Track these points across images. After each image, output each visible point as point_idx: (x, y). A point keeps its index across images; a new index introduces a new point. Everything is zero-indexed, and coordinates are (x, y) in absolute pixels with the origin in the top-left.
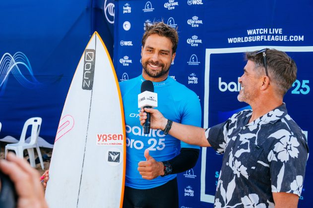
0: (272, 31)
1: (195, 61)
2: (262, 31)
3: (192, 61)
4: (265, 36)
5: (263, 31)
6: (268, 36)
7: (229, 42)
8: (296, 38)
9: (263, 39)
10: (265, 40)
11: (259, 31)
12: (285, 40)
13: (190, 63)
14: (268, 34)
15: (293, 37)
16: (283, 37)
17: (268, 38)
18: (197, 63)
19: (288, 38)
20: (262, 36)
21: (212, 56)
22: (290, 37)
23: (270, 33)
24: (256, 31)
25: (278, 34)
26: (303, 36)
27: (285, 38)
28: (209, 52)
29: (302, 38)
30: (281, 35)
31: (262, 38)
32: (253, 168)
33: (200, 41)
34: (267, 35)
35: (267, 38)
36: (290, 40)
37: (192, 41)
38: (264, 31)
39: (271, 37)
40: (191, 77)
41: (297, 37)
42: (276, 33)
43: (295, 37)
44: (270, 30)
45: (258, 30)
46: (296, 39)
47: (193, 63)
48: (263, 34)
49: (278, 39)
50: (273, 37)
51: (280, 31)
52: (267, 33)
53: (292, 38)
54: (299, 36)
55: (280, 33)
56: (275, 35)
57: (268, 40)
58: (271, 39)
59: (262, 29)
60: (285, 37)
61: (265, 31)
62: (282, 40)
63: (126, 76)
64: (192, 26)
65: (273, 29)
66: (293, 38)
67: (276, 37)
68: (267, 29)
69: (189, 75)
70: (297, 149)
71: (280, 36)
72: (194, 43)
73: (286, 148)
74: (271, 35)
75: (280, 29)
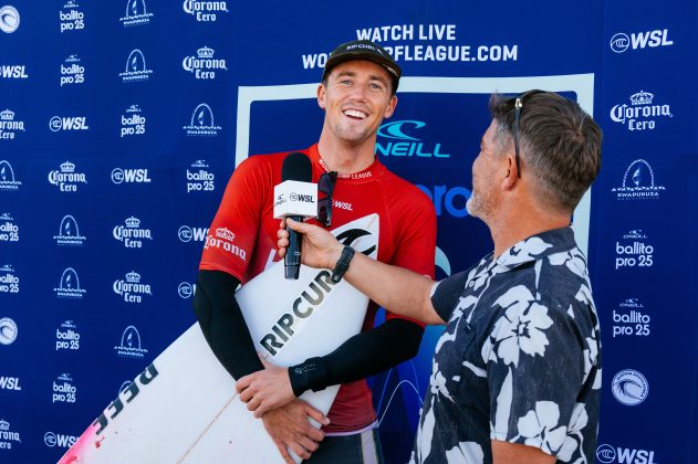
0: (426, 33)
1: (207, 123)
2: (397, 32)
3: (197, 123)
4: (407, 48)
5: (401, 32)
6: (417, 48)
7: (306, 67)
8: (496, 51)
9: (402, 57)
10: (407, 58)
11: (389, 31)
12: (463, 59)
13: (192, 130)
14: (416, 41)
15: (486, 49)
16: (457, 48)
17: (417, 53)
18: (212, 130)
19: (473, 53)
20: (397, 48)
21: (257, 107)
22: (480, 49)
23: (422, 37)
24: (382, 33)
25: (444, 42)
26: (515, 47)
27: (463, 53)
28: (247, 96)
29: (512, 53)
30: (453, 44)
31: (397, 54)
32: (457, 378)
33: (221, 64)
34: (411, 43)
35: (411, 54)
36: (480, 58)
37: (199, 64)
38: (405, 32)
39: (424, 50)
40: (196, 170)
41: (499, 48)
42: (440, 37)
43: (493, 48)
44: (421, 27)
45: (385, 29)
46: (495, 56)
47: (200, 128)
48: (401, 42)
49: (444, 55)
50: (430, 48)
51: (449, 32)
52: (411, 37)
53: (484, 53)
54: (506, 48)
55: (449, 38)
56: (435, 43)
57: (417, 58)
58: (423, 56)
59: (399, 28)
60: (464, 48)
61: (408, 32)
62: (456, 58)
63: (7, 168)
64: (198, 19)
65: (431, 27)
66: (488, 53)
67: (439, 48)
68: (411, 27)
69: (188, 164)
70: (544, 335)
71: (450, 48)
72: (205, 69)
73: (517, 331)
74: (425, 44)
75: (449, 27)
